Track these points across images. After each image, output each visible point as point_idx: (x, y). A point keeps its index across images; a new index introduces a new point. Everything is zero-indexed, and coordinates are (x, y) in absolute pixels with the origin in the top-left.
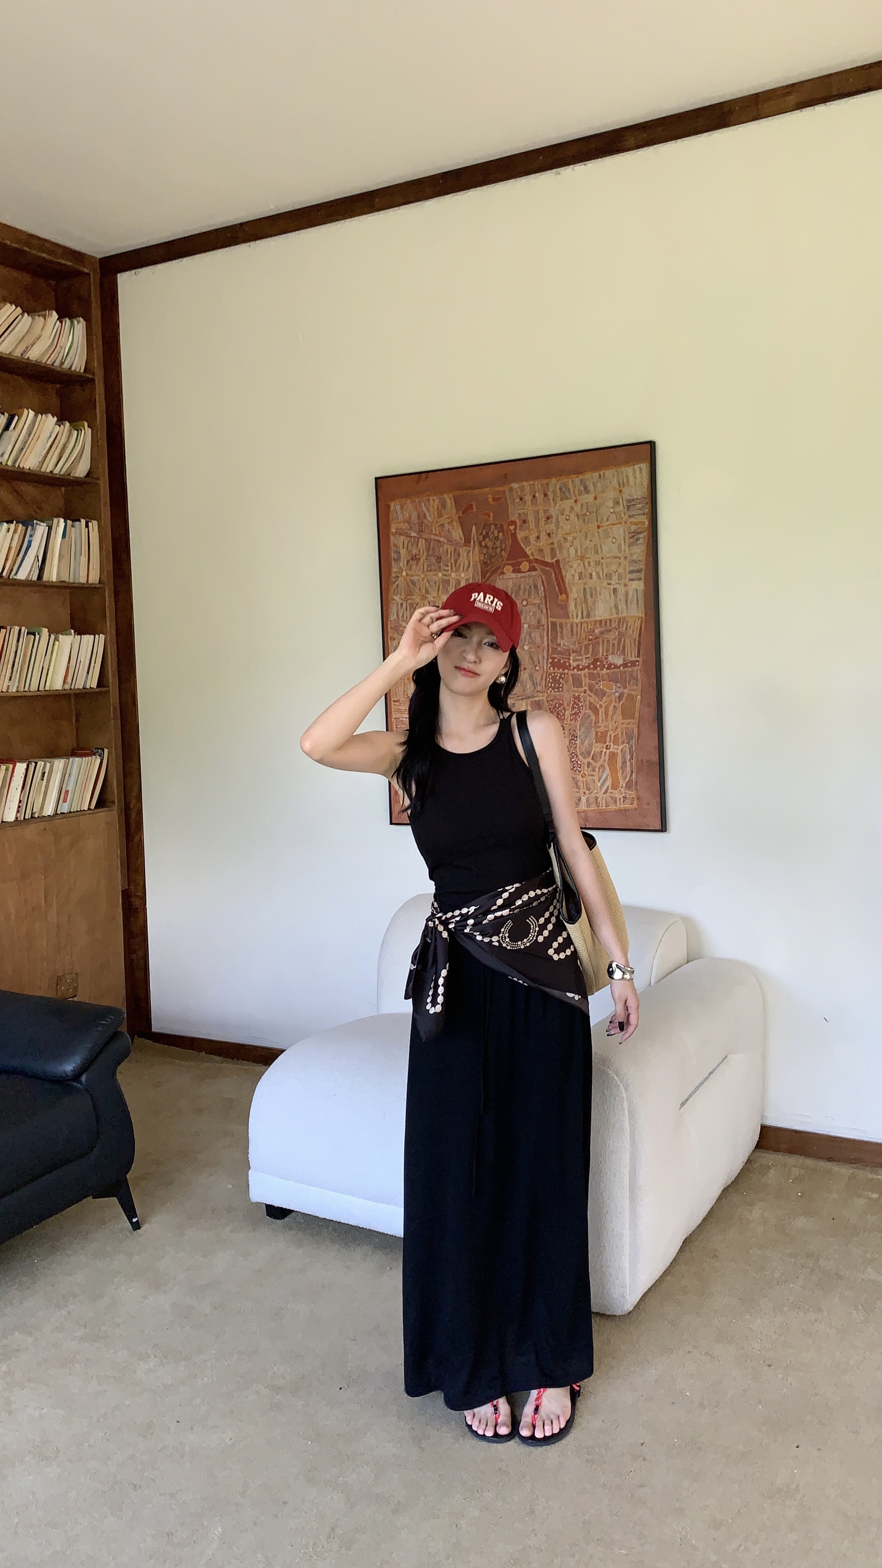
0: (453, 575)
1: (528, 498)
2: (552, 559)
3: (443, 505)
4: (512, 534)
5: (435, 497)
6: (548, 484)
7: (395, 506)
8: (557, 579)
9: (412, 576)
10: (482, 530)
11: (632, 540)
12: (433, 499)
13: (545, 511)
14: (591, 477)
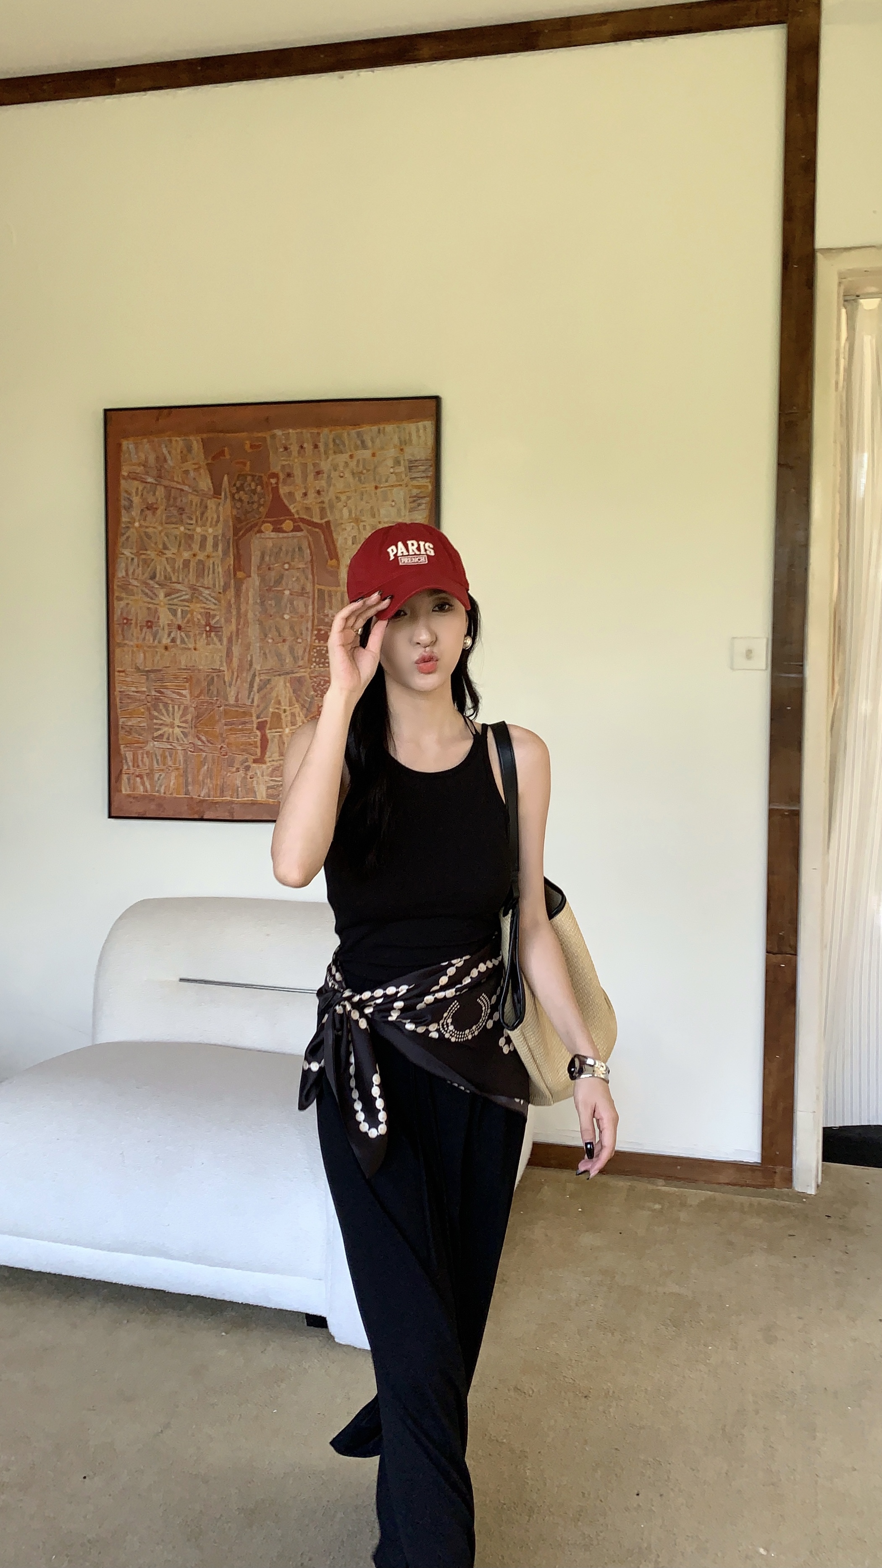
0: (199, 530)
1: (294, 448)
2: (321, 519)
3: (189, 449)
4: (273, 488)
5: (178, 439)
6: (318, 434)
7: (128, 445)
8: (326, 542)
9: (147, 527)
10: (236, 481)
11: (413, 505)
12: (176, 440)
13: (314, 465)
14: (369, 431)
